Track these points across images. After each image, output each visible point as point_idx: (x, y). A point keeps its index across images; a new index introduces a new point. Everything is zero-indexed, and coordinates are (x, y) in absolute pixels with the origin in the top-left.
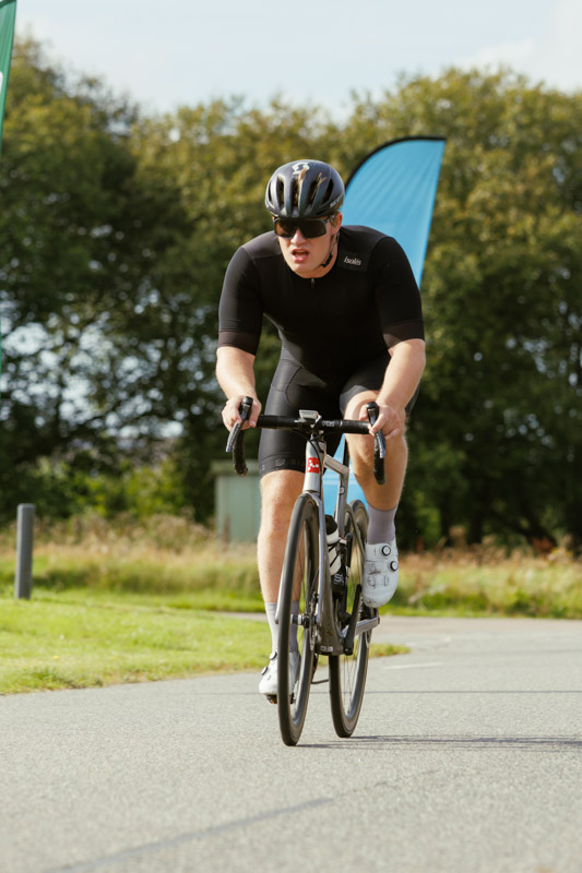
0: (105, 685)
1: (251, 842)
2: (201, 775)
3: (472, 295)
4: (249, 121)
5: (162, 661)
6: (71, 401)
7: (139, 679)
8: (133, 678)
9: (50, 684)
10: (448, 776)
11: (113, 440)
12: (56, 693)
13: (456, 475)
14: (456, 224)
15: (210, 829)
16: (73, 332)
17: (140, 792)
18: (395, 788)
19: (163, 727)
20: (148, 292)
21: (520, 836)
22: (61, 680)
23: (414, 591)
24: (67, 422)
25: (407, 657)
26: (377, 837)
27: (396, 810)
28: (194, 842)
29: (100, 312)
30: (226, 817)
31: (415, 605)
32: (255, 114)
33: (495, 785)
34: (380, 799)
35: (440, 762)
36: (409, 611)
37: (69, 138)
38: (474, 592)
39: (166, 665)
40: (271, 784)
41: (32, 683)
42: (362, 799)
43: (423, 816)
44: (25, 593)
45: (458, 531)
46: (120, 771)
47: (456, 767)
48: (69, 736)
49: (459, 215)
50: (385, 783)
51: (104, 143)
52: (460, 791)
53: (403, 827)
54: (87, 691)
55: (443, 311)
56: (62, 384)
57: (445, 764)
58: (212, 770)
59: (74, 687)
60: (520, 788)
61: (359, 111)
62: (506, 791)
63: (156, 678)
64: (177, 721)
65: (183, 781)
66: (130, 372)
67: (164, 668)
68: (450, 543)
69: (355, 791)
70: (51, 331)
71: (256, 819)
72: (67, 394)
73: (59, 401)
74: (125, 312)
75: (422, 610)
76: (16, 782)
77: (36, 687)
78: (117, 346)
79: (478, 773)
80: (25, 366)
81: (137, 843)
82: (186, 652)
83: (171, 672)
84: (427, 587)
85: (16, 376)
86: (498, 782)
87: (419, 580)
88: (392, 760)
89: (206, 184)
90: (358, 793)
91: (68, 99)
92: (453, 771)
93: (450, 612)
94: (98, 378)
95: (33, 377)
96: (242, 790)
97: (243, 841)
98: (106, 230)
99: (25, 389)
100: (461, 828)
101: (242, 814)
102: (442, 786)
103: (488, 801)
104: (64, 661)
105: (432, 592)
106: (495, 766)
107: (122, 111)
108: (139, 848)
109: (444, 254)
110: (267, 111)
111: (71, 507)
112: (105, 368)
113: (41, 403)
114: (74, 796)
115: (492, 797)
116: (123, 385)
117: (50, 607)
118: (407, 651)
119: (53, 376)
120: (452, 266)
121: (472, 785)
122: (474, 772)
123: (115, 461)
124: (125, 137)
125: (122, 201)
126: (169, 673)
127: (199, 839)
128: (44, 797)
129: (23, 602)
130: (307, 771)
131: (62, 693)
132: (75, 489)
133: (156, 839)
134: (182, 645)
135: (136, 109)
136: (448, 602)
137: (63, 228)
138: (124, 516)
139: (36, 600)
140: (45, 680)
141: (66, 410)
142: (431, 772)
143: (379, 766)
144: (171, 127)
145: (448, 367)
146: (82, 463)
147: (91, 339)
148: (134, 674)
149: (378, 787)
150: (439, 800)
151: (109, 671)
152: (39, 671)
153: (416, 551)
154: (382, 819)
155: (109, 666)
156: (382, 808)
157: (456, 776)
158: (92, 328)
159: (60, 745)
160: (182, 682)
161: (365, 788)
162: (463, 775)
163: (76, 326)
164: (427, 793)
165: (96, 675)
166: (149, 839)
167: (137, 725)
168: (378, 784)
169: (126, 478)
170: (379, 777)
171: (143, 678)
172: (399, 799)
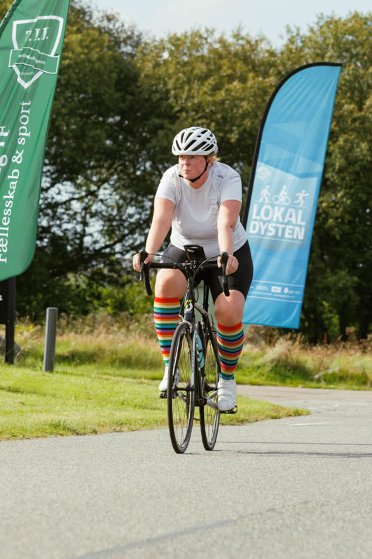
0: (99, 433)
1: (175, 550)
2: (151, 501)
3: (364, 168)
4: (217, 46)
5: (139, 417)
6: (91, 235)
7: (122, 429)
8: (118, 428)
9: (61, 432)
10: (318, 505)
11: (118, 262)
12: (64, 438)
13: (351, 292)
14: (354, 120)
15: (148, 541)
16: (93, 188)
17: (107, 512)
18: (279, 513)
19: (132, 465)
20: (145, 161)
21: (358, 549)
22: (68, 429)
23: (318, 371)
24: (87, 249)
25: (308, 417)
26: (261, 548)
27: (277, 529)
28: (137, 549)
29: (112, 174)
30: (161, 532)
31: (319, 380)
32: (222, 41)
33: (348, 513)
34: (268, 521)
35: (314, 495)
36: (314, 384)
37: (94, 55)
38: (359, 372)
39: (142, 420)
40: (196, 508)
41: (49, 431)
42: (256, 521)
43: (294, 534)
44: (50, 368)
45: (351, 329)
46: (95, 496)
47: (323, 499)
48: (67, 470)
49: (357, 115)
50: (274, 510)
51: (117, 60)
52: (323, 517)
53: (280, 542)
54: (86, 437)
55: (343, 179)
56: (85, 224)
57: (317, 496)
58: (159, 497)
59: (78, 434)
60: (365, 515)
61: (292, 41)
62: (355, 517)
63: (134, 429)
64: (142, 461)
65: (137, 505)
66: (131, 216)
67: (140, 422)
68: (345, 339)
69: (252, 515)
70: (78, 186)
71: (182, 533)
72: (88, 230)
73: (83, 234)
74: (128, 174)
75: (323, 384)
76: (25, 503)
77: (51, 434)
78: (123, 198)
79: (338, 504)
80: (60, 210)
81: (98, 549)
82: (156, 411)
83: (145, 425)
84: (327, 368)
85: (54, 217)
86: (350, 510)
87: (321, 363)
88: (281, 492)
89: (186, 88)
90: (254, 516)
91: (94, 29)
92: (321, 502)
93: (342, 386)
94: (109, 219)
95: (65, 217)
96: (176, 512)
97: (170, 549)
98: (118, 118)
99: (60, 226)
100: (319, 543)
101: (172, 529)
102: (312, 512)
103: (341, 523)
104: (72, 417)
105: (330, 371)
106: (350, 499)
107: (129, 37)
108: (99, 553)
109: (346, 141)
110: (230, 39)
111: (90, 307)
112: (115, 213)
113: (70, 235)
114: (61, 514)
115: (344, 521)
116: (126, 224)
117: (66, 378)
118: (308, 413)
119: (79, 218)
120: (351, 149)
121: (332, 512)
122: (335, 502)
123: (120, 276)
124: (132, 55)
125: (129, 97)
126: (143, 426)
127: (140, 547)
128: (41, 514)
129: (48, 374)
130: (222, 499)
131: (69, 438)
132: (92, 295)
133: (111, 546)
134: (154, 406)
135: (139, 36)
136: (341, 378)
137: (88, 116)
138: (124, 314)
139: (57, 372)
140: (59, 429)
141: (87, 241)
142: (306, 502)
143: (272, 498)
144: (164, 49)
145: (347, 217)
146: (97, 278)
147: (104, 193)
148: (119, 426)
149: (269, 512)
150: (308, 523)
151: (102, 423)
152: (54, 422)
153: (322, 344)
154: (266, 536)
155: (102, 420)
156: (268, 527)
157: (323, 505)
158: (106, 185)
159: (59, 476)
160: (152, 432)
161: (260, 513)
162: (327, 505)
163: (95, 183)
164: (300, 517)
165: (93, 426)
166: (106, 546)
167: (114, 463)
168: (269, 510)
169: (127, 287)
170: (270, 505)
171: (125, 429)
172: (281, 521)
